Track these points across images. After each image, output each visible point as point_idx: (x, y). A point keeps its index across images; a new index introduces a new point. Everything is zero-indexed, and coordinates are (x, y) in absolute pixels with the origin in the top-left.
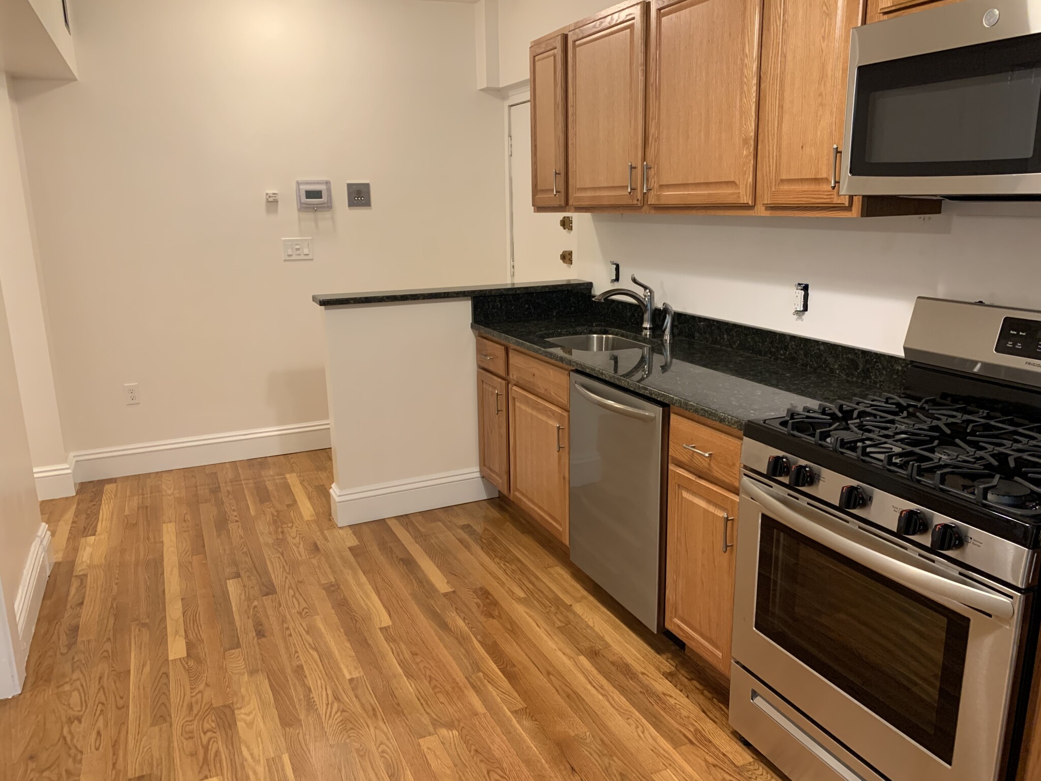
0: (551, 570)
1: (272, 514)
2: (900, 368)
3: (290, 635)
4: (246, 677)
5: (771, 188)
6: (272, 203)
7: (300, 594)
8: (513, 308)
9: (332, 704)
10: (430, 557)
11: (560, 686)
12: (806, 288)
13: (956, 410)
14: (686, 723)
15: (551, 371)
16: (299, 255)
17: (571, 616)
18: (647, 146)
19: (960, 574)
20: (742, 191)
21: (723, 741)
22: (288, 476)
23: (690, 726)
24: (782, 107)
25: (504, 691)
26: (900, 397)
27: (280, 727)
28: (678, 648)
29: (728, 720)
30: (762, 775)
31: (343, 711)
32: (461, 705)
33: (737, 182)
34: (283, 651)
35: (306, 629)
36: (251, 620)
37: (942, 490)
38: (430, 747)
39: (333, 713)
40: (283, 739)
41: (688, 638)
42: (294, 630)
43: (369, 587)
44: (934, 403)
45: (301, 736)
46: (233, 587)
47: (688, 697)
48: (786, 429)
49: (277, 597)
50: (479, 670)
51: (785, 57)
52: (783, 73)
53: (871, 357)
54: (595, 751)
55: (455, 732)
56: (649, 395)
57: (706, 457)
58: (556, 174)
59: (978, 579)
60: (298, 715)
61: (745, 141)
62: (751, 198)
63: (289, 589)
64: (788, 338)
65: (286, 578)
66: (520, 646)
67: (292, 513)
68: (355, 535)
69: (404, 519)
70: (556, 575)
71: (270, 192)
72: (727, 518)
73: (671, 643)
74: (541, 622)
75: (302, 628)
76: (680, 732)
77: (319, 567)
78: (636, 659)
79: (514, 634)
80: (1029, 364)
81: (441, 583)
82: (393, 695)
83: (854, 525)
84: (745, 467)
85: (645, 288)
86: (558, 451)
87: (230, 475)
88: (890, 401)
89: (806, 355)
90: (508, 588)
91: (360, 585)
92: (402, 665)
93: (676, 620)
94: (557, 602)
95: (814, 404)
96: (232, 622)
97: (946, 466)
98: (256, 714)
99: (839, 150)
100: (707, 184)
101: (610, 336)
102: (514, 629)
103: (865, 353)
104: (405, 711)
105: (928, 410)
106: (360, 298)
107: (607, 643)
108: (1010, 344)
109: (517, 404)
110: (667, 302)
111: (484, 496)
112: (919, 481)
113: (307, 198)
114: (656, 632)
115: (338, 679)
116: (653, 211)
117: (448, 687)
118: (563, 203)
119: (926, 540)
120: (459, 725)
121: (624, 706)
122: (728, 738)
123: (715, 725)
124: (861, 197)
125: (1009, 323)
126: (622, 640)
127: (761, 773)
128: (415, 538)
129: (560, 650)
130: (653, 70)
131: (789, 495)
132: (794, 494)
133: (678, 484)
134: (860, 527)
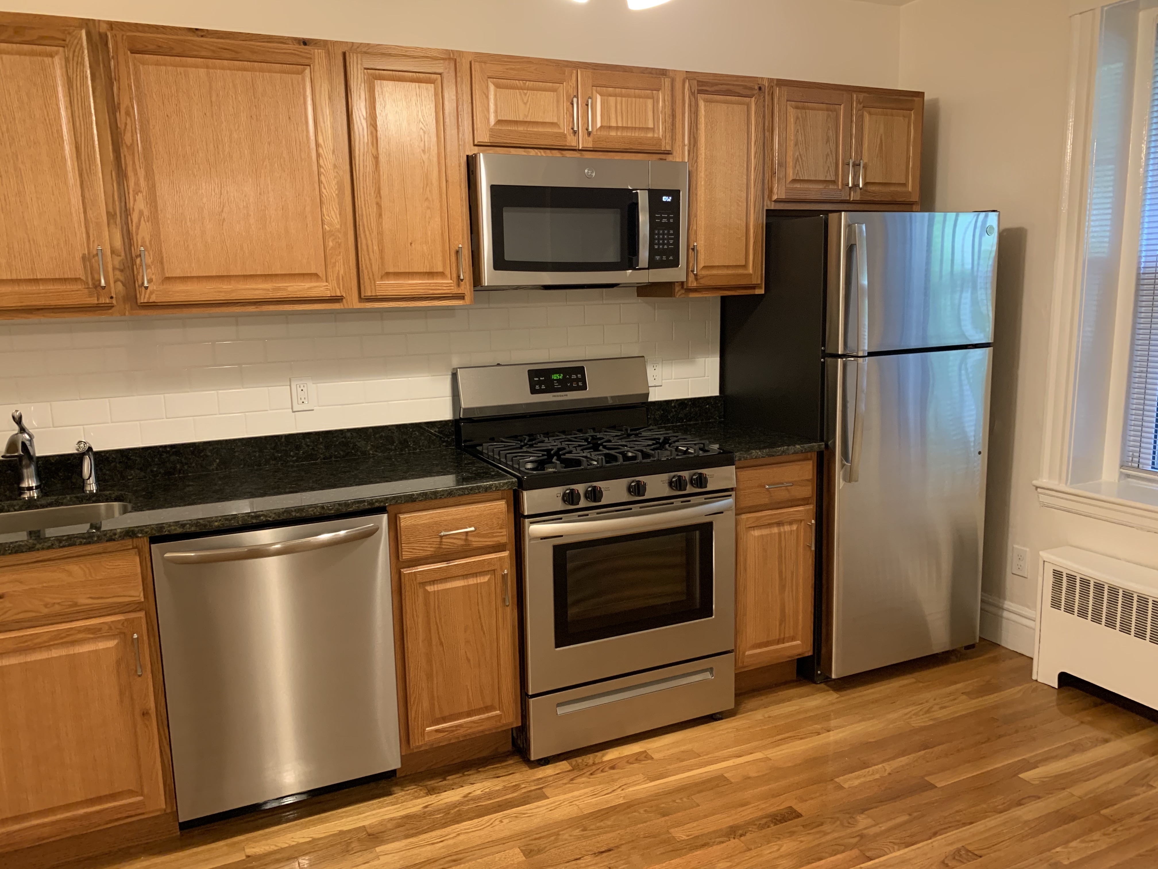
47: (473, 784)
51: (376, 158)
52: (375, 172)
76: (524, 793)
78: (395, 811)
80: (555, 396)
103: (399, 428)
107: (356, 828)
108: (537, 387)
114: (400, 768)
121: (479, 823)
125: (532, 374)
130: (129, 127)
131: (579, 516)
132: (583, 514)
133: (420, 583)
134: (641, 508)
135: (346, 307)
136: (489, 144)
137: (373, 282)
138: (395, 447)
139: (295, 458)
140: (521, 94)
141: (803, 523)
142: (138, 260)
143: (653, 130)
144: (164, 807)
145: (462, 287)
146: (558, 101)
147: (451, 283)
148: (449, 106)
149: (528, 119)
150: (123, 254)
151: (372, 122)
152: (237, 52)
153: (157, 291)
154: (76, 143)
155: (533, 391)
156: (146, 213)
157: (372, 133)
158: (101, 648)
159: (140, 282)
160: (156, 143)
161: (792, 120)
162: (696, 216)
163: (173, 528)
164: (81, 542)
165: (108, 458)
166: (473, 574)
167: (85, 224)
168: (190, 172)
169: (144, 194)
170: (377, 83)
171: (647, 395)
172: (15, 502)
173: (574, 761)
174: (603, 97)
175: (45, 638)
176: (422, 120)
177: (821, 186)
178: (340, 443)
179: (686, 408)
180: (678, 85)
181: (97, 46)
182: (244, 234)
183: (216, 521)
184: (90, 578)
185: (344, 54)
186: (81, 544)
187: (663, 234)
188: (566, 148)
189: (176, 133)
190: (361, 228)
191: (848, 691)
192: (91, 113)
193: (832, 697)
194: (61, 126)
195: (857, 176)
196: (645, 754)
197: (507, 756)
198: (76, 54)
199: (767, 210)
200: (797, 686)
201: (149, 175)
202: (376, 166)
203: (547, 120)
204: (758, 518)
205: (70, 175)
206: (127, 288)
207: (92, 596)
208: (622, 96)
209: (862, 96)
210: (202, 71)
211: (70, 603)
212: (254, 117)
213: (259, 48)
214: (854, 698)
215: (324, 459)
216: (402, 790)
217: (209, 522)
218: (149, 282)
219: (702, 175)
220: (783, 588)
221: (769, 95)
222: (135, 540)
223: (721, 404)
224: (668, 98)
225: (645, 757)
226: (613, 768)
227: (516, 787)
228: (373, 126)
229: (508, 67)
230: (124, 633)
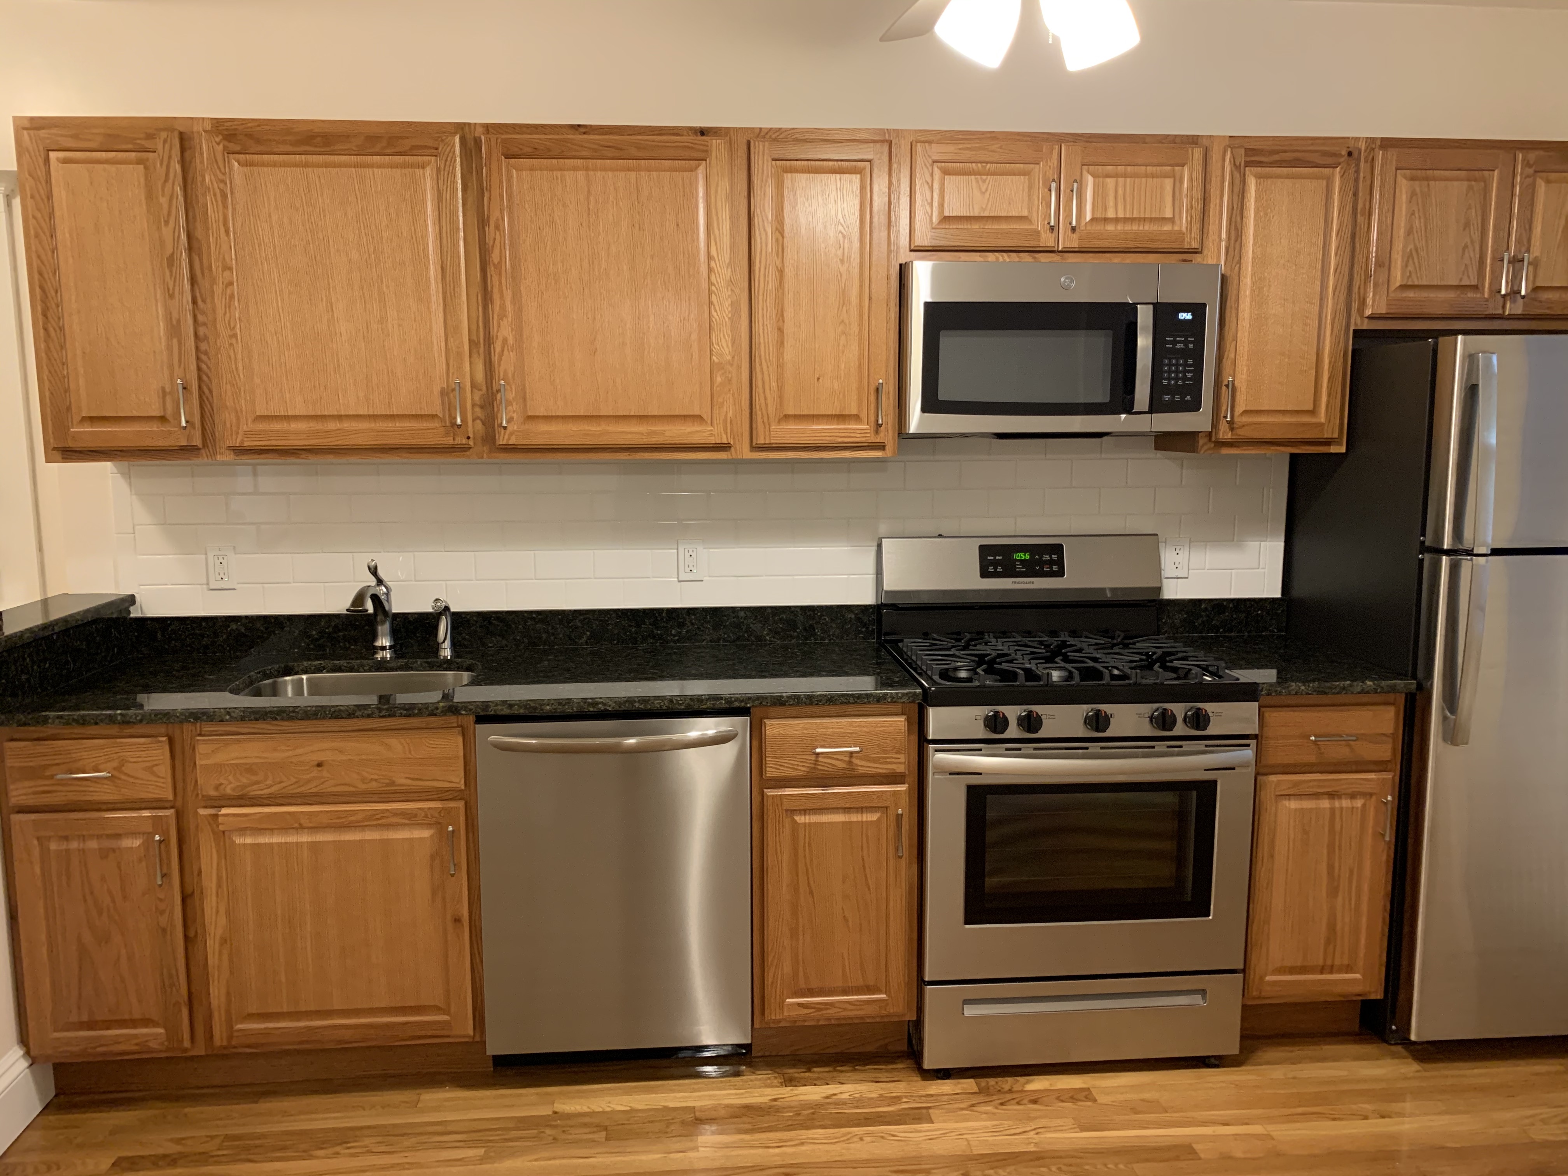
0: (427, 1104)
17: (586, 1120)
47: (842, 1083)
70: (450, 1103)
74: (578, 1153)
76: (904, 1109)
80: (1015, 583)
83: (1095, 748)
84: (938, 741)
85: (384, 584)
93: (786, 1001)
94: (533, 1122)
103: (804, 610)
107: (684, 1107)
108: (991, 569)
109: (236, 840)
110: (445, 600)
116: (493, 456)
125: (986, 550)
130: (497, 243)
131: (1007, 749)
132: (1013, 746)
133: (787, 811)
134: (1102, 748)
135: (734, 457)
136: (931, 248)
137: (767, 426)
138: (798, 634)
139: (677, 638)
140: (977, 182)
141: (1374, 798)
142: (499, 396)
143: (1172, 220)
144: (471, 1033)
145: (882, 435)
146: (1030, 188)
147: (867, 429)
148: (879, 201)
149: (986, 214)
150: (484, 388)
151: (779, 227)
152: (621, 149)
153: (518, 431)
154: (442, 262)
155: (984, 574)
156: (511, 341)
157: (777, 240)
158: (415, 836)
159: (499, 422)
160: (526, 261)
161: (1404, 197)
162: (1235, 339)
163: (500, 708)
164: (401, 713)
165: (468, 620)
166: (858, 808)
167: (446, 354)
168: (561, 293)
169: (510, 319)
170: (788, 177)
171: (1159, 590)
172: (365, 662)
173: (983, 1082)
174: (1097, 180)
175: (359, 817)
176: (842, 221)
177: (1451, 295)
178: (730, 623)
179: (1224, 613)
180: (1215, 156)
181: (471, 152)
182: (617, 366)
183: (548, 705)
184: (410, 756)
185: (749, 143)
186: (401, 715)
187: (1177, 365)
188: (1038, 249)
189: (548, 248)
190: (757, 360)
191: (1441, 1065)
192: (458, 229)
193: (1410, 1068)
194: (428, 244)
195: (1519, 277)
196: (1085, 1093)
197: (899, 1057)
198: (448, 163)
199: (1355, 331)
200: (1355, 1042)
201: (516, 297)
202: (780, 283)
203: (1014, 214)
204: (1296, 784)
205: (434, 299)
206: (486, 428)
207: (412, 776)
208: (1125, 176)
209: (1532, 156)
210: (581, 175)
211: (387, 781)
212: (637, 226)
213: (649, 143)
214: (1447, 1077)
215: (711, 641)
216: (754, 1073)
217: (541, 705)
218: (508, 422)
219: (1247, 280)
220: (1333, 892)
221: (1366, 162)
222: (460, 717)
223: (1283, 611)
224: (1198, 174)
225: (1086, 1097)
226: (1034, 1102)
227: (897, 1099)
228: (780, 232)
229: (961, 146)
230: (440, 824)
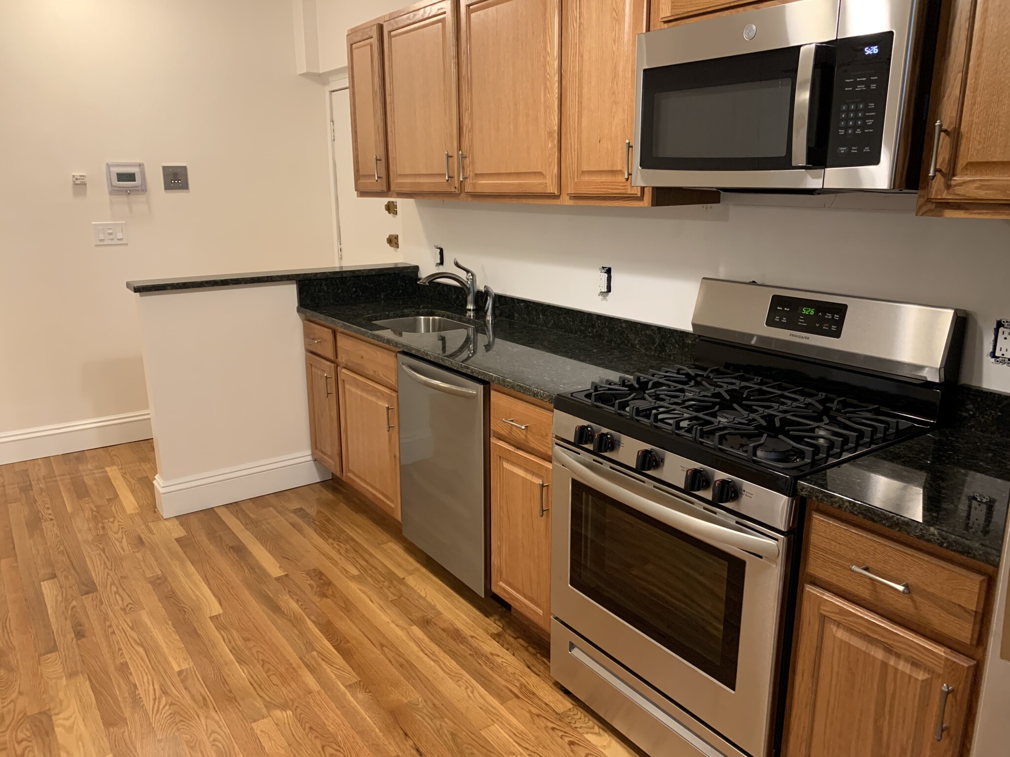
0: (385, 546)
1: (91, 510)
2: (690, 342)
3: (114, 633)
4: (64, 681)
5: (574, 178)
6: (80, 185)
7: (124, 590)
8: (340, 291)
9: (160, 698)
10: (261, 543)
11: (393, 657)
12: (609, 271)
13: (736, 378)
14: (511, 679)
15: (379, 353)
16: (112, 239)
17: (403, 588)
18: (462, 136)
19: (737, 522)
20: (548, 181)
21: (546, 692)
22: (108, 469)
23: (516, 681)
24: (581, 103)
25: (338, 667)
26: (689, 368)
27: (102, 727)
28: (505, 609)
29: (550, 672)
30: (580, 719)
31: (172, 704)
32: (296, 686)
33: (544, 174)
34: (105, 650)
35: (130, 624)
36: (69, 621)
37: (721, 450)
38: (264, 729)
39: (161, 707)
40: (106, 740)
41: (513, 599)
42: (117, 627)
43: (198, 577)
44: (718, 372)
45: (126, 734)
46: (48, 590)
47: (514, 655)
48: (590, 401)
49: (98, 596)
50: (314, 649)
51: (582, 57)
52: (581, 71)
53: (665, 332)
54: (427, 715)
55: (289, 713)
56: (471, 374)
57: (523, 429)
58: (377, 160)
59: (751, 526)
60: (123, 713)
61: (550, 134)
62: (556, 188)
63: (111, 585)
64: (595, 317)
65: (108, 574)
66: (353, 622)
67: (113, 508)
68: (182, 526)
69: (234, 507)
70: (390, 551)
71: (77, 174)
72: (543, 484)
73: (498, 605)
74: (375, 597)
75: (126, 624)
76: (507, 688)
77: (144, 561)
78: (465, 623)
79: (348, 611)
80: (793, 335)
81: (272, 567)
82: (225, 682)
83: (649, 484)
84: (557, 437)
85: (468, 271)
86: (388, 431)
87: (43, 472)
88: (682, 372)
89: (611, 331)
90: (342, 567)
91: (188, 575)
92: (234, 652)
93: (501, 583)
94: (391, 577)
95: (614, 376)
96: (47, 626)
97: (725, 428)
98: (75, 718)
99: (631, 144)
100: (518, 174)
101: (436, 318)
102: (348, 607)
103: (660, 329)
104: (237, 697)
105: (712, 379)
106: (178, 284)
107: (439, 611)
108: (777, 319)
109: (347, 386)
110: (489, 285)
111: (316, 478)
112: (702, 443)
113: (118, 181)
114: (483, 597)
115: (166, 672)
116: (470, 199)
117: (282, 669)
118: (385, 189)
119: (708, 495)
120: (293, 705)
121: (454, 669)
122: (550, 689)
123: (538, 678)
124: (651, 188)
125: (777, 301)
126: (452, 607)
127: (579, 717)
128: (245, 525)
129: (393, 622)
136: (672, 18)
151: (582, 21)
157: (581, 32)
158: (382, 405)
166: (531, 471)
169: (468, 110)
175: (372, 389)
176: (615, 8)
202: (582, 66)
204: (842, 612)
207: (383, 373)
226: (571, 744)
